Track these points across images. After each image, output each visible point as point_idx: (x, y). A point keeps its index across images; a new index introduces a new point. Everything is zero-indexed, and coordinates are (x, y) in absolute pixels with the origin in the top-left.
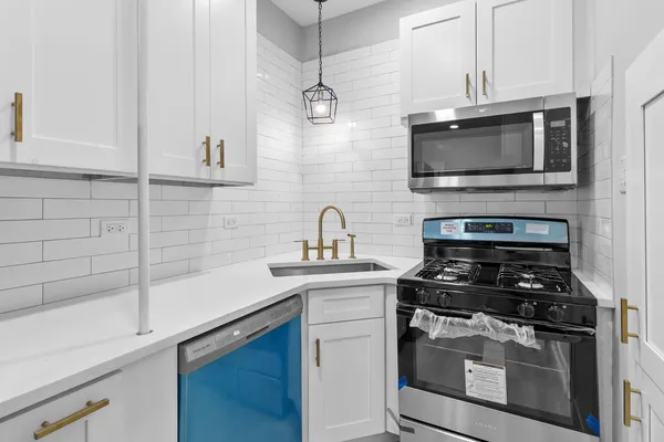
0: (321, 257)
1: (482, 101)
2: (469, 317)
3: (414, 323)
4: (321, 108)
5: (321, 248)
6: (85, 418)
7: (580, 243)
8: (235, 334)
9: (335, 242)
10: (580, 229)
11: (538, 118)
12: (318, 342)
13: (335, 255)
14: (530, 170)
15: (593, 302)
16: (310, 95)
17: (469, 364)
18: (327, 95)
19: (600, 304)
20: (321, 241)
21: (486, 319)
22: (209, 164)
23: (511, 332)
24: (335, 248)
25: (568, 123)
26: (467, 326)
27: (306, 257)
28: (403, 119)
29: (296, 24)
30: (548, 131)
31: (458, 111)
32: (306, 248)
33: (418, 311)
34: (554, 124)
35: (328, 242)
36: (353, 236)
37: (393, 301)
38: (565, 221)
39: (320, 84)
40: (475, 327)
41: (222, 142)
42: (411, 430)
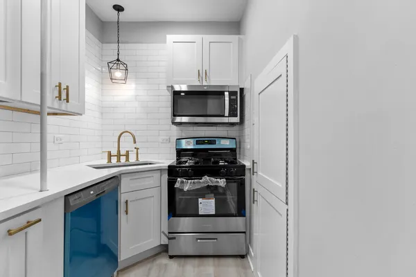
0: (119, 160)
1: (205, 83)
2: (201, 179)
3: (177, 185)
4: (118, 74)
5: (119, 156)
6: (25, 230)
7: (240, 148)
8: (92, 192)
9: (128, 152)
10: (240, 142)
11: (227, 94)
12: (127, 202)
13: (127, 159)
14: (223, 116)
15: (244, 166)
16: (111, 65)
17: (200, 200)
18: (122, 67)
19: (247, 167)
20: (119, 151)
21: (208, 178)
22: (60, 100)
23: (218, 182)
24: (127, 155)
25: (237, 97)
26: (200, 182)
27: (110, 161)
28: (168, 87)
29: (100, 19)
30: (230, 100)
31: (189, 86)
32: (110, 155)
33: (179, 179)
34: (232, 97)
35: (123, 152)
36: (138, 149)
37: (165, 177)
38: (235, 139)
39: (118, 60)
40: (204, 182)
41: (67, 87)
42: (174, 238)
